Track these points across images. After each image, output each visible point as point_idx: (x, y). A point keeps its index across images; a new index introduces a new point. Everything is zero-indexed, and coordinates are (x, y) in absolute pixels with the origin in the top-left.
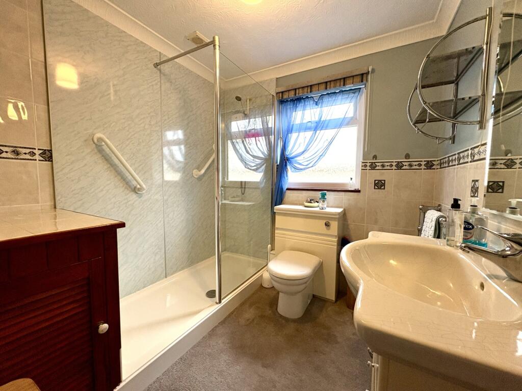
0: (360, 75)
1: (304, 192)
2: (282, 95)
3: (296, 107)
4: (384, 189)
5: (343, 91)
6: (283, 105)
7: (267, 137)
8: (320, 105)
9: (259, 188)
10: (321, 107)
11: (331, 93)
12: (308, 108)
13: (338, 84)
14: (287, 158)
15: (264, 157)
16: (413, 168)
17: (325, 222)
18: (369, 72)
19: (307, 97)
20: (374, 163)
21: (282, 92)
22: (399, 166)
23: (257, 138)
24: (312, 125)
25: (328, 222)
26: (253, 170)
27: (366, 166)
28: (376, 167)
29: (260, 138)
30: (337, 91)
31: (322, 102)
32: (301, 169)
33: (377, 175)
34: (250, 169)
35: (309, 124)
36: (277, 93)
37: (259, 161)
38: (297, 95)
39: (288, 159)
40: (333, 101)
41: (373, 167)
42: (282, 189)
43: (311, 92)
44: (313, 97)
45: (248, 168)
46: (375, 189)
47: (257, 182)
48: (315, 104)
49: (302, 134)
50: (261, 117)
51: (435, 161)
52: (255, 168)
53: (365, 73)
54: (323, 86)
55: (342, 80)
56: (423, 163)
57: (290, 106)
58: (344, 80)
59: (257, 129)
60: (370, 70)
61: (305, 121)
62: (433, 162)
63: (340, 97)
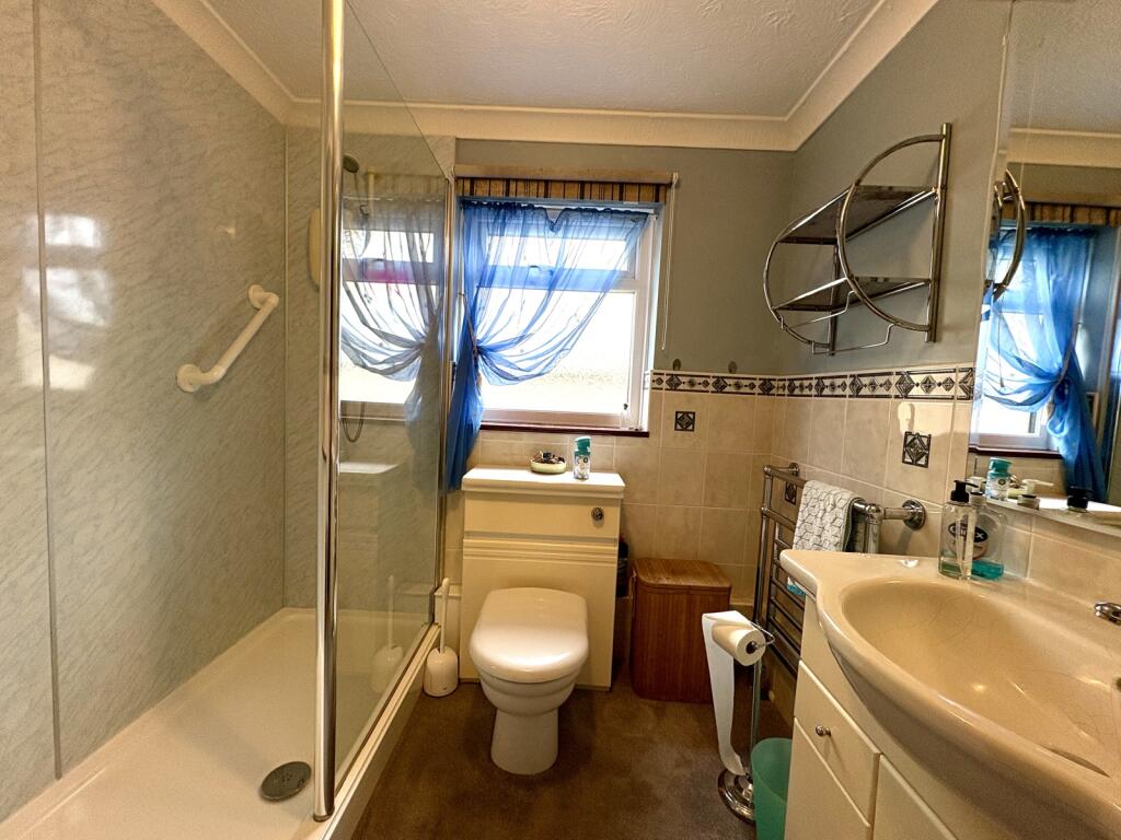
0: (653, 184)
1: (525, 435)
2: (472, 188)
3: (504, 225)
4: (693, 430)
5: (612, 212)
6: (468, 212)
7: (422, 287)
8: (560, 233)
9: (403, 424)
10: (564, 237)
11: (586, 210)
12: (533, 232)
13: (608, 193)
14: (478, 347)
15: (413, 339)
16: (742, 391)
17: (592, 508)
18: (671, 183)
19: (531, 207)
20: (677, 375)
21: (473, 180)
22: (720, 387)
23: (393, 286)
24: (542, 276)
25: (599, 510)
26: (383, 373)
27: (660, 381)
28: (678, 385)
29: (403, 287)
30: (599, 209)
31: (567, 227)
32: (516, 379)
33: (680, 401)
34: (374, 371)
35: (534, 273)
36: (457, 179)
37: (396, 350)
38: (512, 196)
39: (482, 351)
40: (590, 229)
41: (674, 384)
42: (470, 427)
43: (546, 196)
44: (545, 209)
45: (364, 367)
46: (676, 429)
47: (397, 407)
48: (547, 228)
49: (517, 293)
50: (407, 232)
51: (774, 380)
52: (385, 366)
53: (664, 185)
54: (576, 189)
55: (617, 188)
56: (757, 383)
57: (487, 218)
58: (621, 188)
59: (393, 262)
60: (675, 181)
61: (523, 263)
62: (773, 382)
63: (605, 223)
